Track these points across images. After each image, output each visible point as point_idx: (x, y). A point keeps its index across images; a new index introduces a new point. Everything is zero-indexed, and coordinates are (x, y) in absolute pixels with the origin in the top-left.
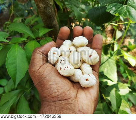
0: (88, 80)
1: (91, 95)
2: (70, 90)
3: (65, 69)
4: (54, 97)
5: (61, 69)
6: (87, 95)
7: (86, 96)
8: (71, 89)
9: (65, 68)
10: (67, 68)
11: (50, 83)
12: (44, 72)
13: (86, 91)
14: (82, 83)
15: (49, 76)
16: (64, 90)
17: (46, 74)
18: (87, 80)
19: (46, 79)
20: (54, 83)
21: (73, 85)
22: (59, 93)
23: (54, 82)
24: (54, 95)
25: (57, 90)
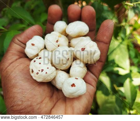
0: (75, 86)
2: (42, 102)
3: (37, 73)
5: (33, 71)
9: (39, 72)
10: (41, 71)
11: (15, 90)
12: (12, 71)
15: (16, 80)
16: (31, 103)
18: (73, 85)
19: (11, 84)
20: (19, 91)
22: (23, 107)
23: (20, 89)
24: (16, 108)
25: (22, 102)
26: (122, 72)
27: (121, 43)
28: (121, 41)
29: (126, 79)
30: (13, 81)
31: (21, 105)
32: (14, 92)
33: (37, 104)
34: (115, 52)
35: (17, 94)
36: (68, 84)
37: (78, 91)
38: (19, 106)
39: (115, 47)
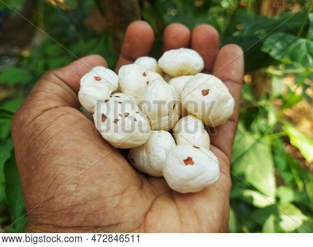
0: (192, 163)
1: (199, 219)
2: (123, 192)
4: (61, 210)
6: (183, 220)
7: (181, 222)
8: (128, 193)
13: (183, 205)
14: (171, 173)
17: (52, 131)
18: (188, 161)
21: (142, 183)
22: (79, 199)
24: (60, 201)
25: (76, 186)
26: (260, 201)
27: (258, 141)
28: (257, 136)
29: (268, 216)
30: (55, 141)
31: (75, 194)
32: (56, 164)
33: (114, 196)
34: (245, 158)
35: (63, 168)
36: (177, 157)
37: (200, 174)
38: (70, 195)
39: (247, 148)
